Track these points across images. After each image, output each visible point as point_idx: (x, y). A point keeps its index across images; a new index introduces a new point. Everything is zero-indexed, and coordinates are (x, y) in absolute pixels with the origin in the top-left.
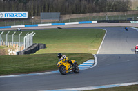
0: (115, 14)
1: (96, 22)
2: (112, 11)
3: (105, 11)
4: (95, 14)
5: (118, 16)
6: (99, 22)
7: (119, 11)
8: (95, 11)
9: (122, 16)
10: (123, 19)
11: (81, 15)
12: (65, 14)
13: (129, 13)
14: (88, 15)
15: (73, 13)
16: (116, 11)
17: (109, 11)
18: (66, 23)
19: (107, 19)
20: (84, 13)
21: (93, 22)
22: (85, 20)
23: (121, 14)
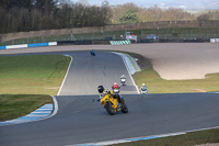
0: (85, 30)
1: (55, 43)
2: (80, 26)
3: (69, 27)
4: (53, 32)
5: (90, 34)
6: (60, 43)
7: (91, 26)
8: (54, 27)
9: (96, 34)
10: (98, 38)
11: (32, 34)
12: (6, 32)
13: (108, 29)
14: (42, 33)
15: (19, 31)
16: (86, 25)
17: (76, 26)
18: (8, 47)
19: (73, 39)
20: (36, 29)
21: (50, 44)
22: (38, 40)
23: (94, 30)
